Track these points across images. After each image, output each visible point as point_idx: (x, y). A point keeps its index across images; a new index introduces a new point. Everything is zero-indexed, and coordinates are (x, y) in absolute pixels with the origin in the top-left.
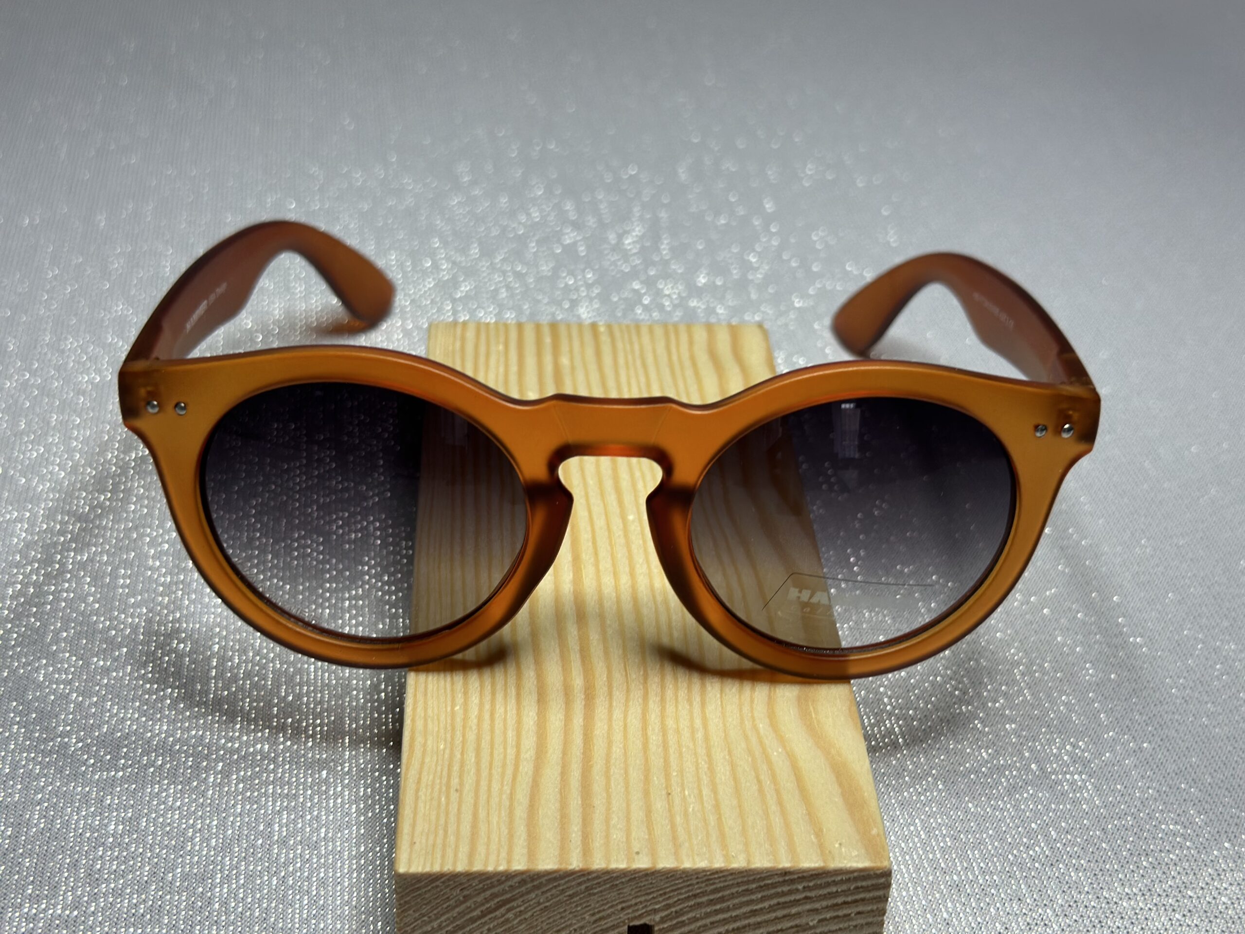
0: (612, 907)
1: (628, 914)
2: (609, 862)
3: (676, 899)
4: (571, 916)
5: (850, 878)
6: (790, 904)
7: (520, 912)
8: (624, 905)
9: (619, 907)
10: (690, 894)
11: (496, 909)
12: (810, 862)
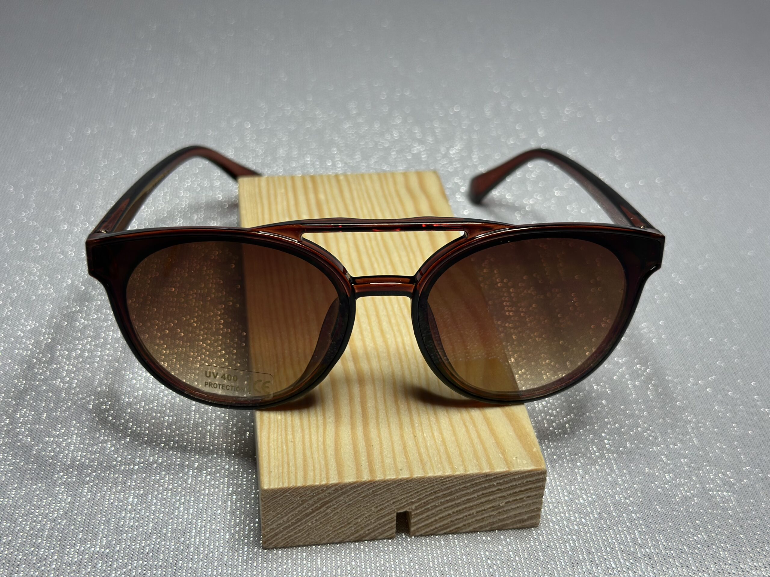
0: (387, 502)
1: (397, 505)
2: (385, 475)
3: (424, 495)
4: (364, 509)
5: (523, 476)
6: (489, 494)
7: (334, 508)
8: (394, 500)
9: (392, 502)
10: (432, 491)
11: (320, 508)
12: (500, 468)
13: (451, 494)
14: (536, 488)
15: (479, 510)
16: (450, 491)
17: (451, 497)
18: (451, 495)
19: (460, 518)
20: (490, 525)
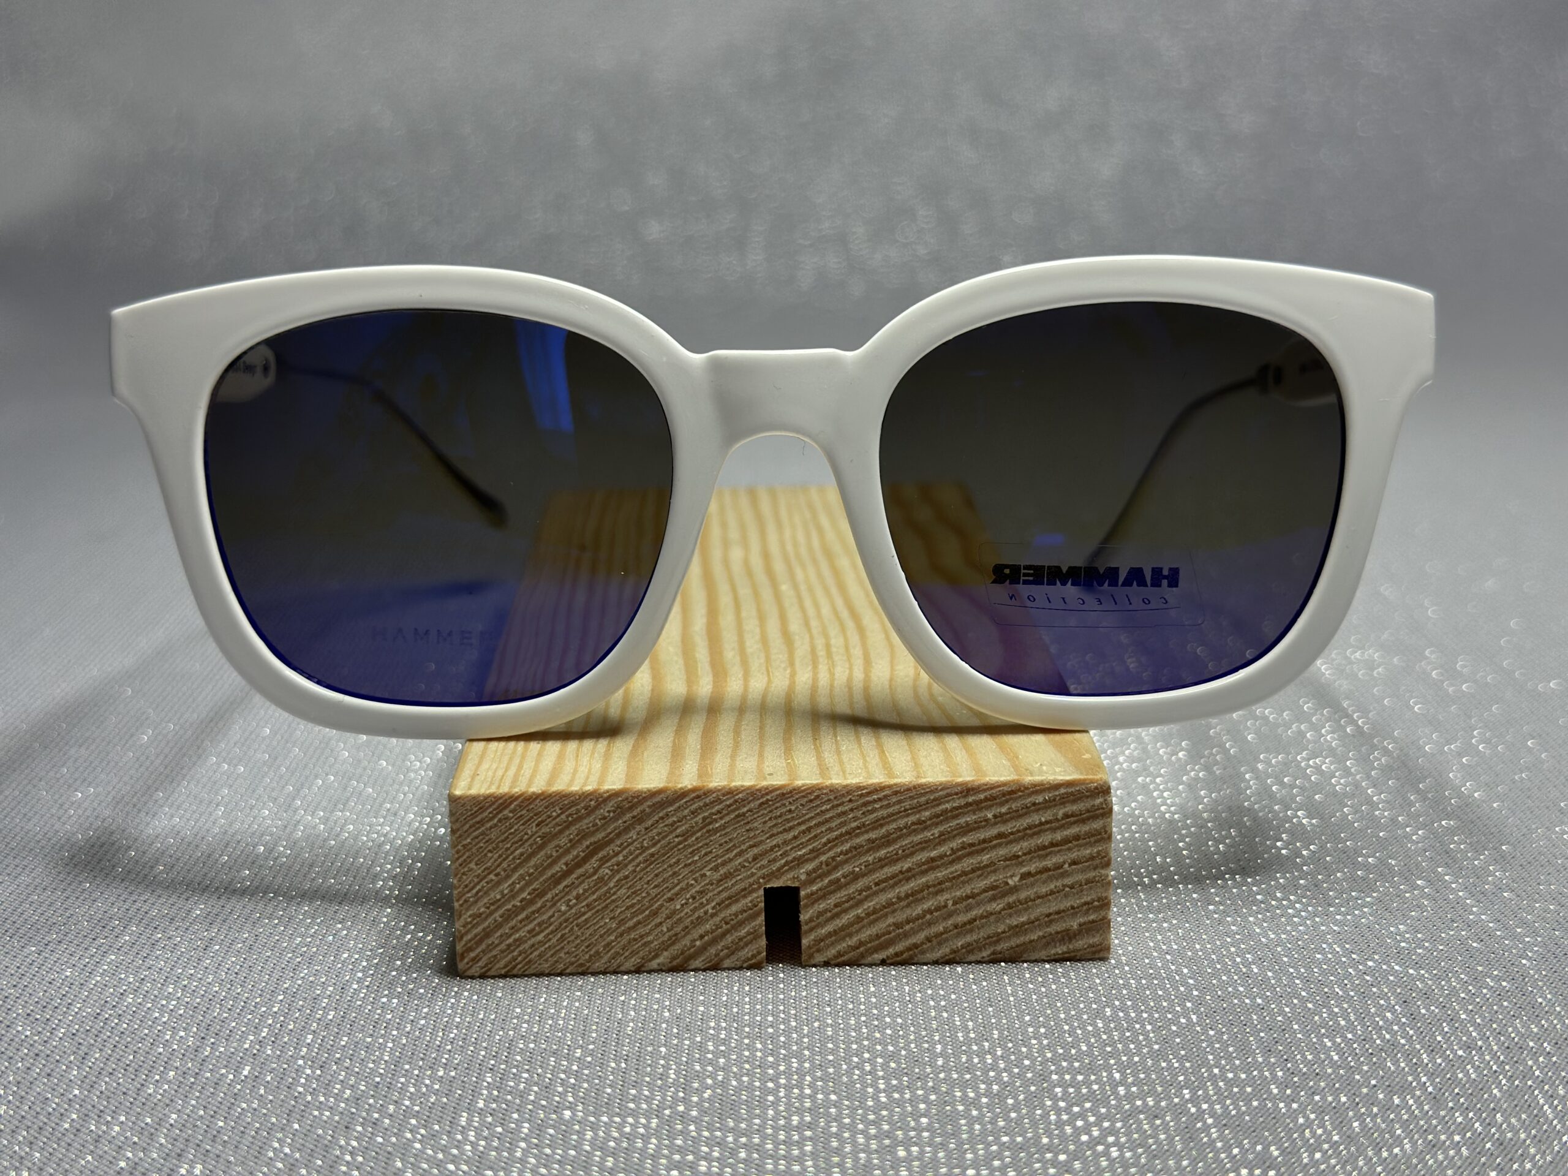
0: (740, 854)
1: (763, 867)
2: (732, 780)
4: (686, 871)
5: (1055, 799)
7: (618, 864)
8: (756, 851)
9: (750, 855)
10: (844, 830)
13: (887, 841)
14: (1090, 834)
15: (958, 894)
16: (884, 830)
17: (891, 849)
18: (889, 843)
19: (918, 918)
20: (990, 944)
